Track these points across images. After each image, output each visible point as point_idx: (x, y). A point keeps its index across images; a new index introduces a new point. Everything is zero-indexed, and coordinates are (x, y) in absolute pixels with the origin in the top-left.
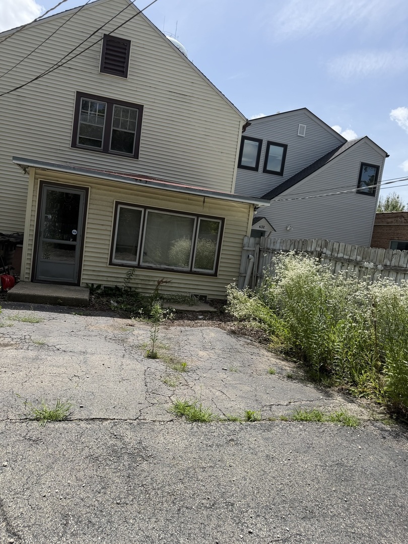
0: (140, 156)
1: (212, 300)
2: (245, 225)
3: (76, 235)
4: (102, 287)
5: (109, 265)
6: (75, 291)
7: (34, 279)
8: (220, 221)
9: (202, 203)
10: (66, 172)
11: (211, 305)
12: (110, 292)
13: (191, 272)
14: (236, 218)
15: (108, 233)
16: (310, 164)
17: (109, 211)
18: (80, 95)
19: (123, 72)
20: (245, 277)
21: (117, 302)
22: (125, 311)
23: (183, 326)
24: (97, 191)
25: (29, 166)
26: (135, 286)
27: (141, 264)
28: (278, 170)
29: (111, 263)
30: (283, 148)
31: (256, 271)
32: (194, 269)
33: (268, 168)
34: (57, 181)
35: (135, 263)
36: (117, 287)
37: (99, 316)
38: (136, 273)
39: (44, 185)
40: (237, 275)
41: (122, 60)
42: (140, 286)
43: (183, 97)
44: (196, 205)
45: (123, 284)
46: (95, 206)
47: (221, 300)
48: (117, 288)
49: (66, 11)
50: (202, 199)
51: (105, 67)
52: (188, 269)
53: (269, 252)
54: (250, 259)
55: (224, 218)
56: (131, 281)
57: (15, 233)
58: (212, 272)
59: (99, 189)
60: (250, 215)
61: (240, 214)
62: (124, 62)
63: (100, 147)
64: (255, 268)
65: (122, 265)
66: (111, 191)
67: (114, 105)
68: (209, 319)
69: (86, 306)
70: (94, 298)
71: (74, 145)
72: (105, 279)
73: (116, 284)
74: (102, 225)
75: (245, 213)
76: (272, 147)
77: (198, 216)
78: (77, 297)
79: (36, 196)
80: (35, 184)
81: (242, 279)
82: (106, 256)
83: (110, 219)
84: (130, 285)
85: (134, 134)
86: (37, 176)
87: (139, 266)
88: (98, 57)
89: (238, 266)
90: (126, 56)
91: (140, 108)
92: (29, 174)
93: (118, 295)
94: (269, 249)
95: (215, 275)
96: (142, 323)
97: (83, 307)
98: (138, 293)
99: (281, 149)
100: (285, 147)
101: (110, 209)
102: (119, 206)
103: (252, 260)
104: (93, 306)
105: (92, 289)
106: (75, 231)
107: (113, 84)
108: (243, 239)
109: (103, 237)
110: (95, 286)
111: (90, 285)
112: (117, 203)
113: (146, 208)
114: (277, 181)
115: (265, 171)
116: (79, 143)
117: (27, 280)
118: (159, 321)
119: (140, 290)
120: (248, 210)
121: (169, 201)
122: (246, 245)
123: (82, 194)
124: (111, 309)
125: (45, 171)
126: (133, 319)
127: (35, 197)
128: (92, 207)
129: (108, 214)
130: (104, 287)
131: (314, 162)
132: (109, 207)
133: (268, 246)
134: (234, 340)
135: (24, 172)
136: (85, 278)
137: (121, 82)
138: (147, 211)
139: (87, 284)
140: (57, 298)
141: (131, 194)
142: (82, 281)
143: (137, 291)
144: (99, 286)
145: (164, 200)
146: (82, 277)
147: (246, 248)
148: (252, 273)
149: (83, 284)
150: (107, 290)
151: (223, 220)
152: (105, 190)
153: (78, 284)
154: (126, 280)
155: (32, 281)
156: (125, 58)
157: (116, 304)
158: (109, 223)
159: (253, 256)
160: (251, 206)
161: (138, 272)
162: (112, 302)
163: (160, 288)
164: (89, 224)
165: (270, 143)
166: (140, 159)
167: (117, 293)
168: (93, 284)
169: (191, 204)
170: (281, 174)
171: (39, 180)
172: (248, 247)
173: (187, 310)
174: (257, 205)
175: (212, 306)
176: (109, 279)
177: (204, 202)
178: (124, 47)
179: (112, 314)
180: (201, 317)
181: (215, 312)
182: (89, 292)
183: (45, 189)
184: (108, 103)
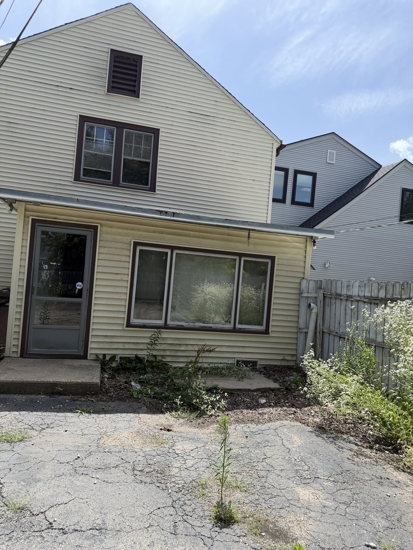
0: (157, 188)
1: (265, 367)
2: (302, 264)
3: (82, 289)
4: (118, 359)
5: (127, 327)
6: (81, 368)
7: (25, 353)
8: (269, 261)
9: (247, 239)
10: (67, 207)
11: (268, 376)
12: (128, 365)
13: (234, 330)
14: (289, 255)
15: (124, 284)
16: (342, 193)
17: (125, 256)
18: (83, 119)
19: (134, 91)
20: (306, 333)
21: (140, 382)
22: (154, 397)
23: (243, 422)
24: (109, 230)
25: (16, 200)
26: (162, 353)
27: (168, 323)
28: (308, 201)
29: (129, 325)
30: (312, 177)
31: (321, 325)
32: (238, 326)
33: (297, 200)
34: (56, 218)
35: (161, 322)
36: (137, 357)
37: (117, 412)
38: (163, 335)
39: (37, 224)
40: (295, 330)
41: (133, 78)
42: (168, 353)
43: (206, 117)
44: (238, 242)
45: (145, 352)
46: (106, 249)
47: (276, 366)
48: (138, 359)
49: (66, 24)
50: (246, 233)
51: (113, 87)
52: (230, 326)
53: (341, 299)
54: (312, 310)
55: (275, 257)
56: (156, 348)
57: (5, 288)
58: (262, 328)
59: (111, 227)
60: (308, 251)
61: (295, 251)
62: (135, 81)
63: (110, 179)
64: (320, 321)
65: (144, 326)
66: (127, 229)
67: (125, 130)
68: (276, 405)
69: (96, 394)
70: (108, 378)
71: (77, 178)
72: (121, 346)
73: (135, 352)
74: (117, 274)
75: (301, 248)
76: (299, 176)
77: (240, 255)
78: (84, 380)
79: (27, 240)
80: (25, 224)
81: (302, 336)
82: (122, 315)
83: (126, 265)
84: (155, 353)
85: (149, 163)
86: (28, 213)
87: (166, 327)
88: (104, 76)
89: (296, 319)
90: (137, 74)
91: (156, 132)
92: (16, 211)
93: (139, 368)
94: (340, 295)
95: (266, 332)
96: (182, 421)
97: (93, 394)
98: (166, 364)
99: (310, 178)
100: (314, 175)
101: (127, 253)
102: (139, 248)
103: (315, 311)
104: (107, 392)
105: (104, 363)
106: (80, 283)
107: (122, 105)
108: (300, 283)
109: (117, 290)
110: (108, 358)
111: (101, 357)
112: (136, 244)
113: (172, 248)
114: (307, 213)
115: (293, 202)
116: (84, 175)
117: (14, 355)
118: (205, 414)
119: (168, 359)
120: (304, 245)
121: (203, 238)
122: (305, 291)
123: (89, 234)
124: (132, 395)
125: (39, 205)
126: (167, 415)
127: (25, 241)
128: (102, 250)
129: (124, 258)
130: (121, 358)
131: (347, 190)
132: (125, 249)
133: (339, 291)
134: (332, 448)
135: (9, 208)
136: (95, 348)
137: (132, 103)
138: (175, 252)
139: (97, 355)
140: (55, 385)
141: (154, 232)
142: (90, 352)
143: (164, 360)
144: (113, 358)
145: (197, 237)
146: (91, 345)
147: (305, 295)
148: (316, 328)
149: (92, 356)
150: (124, 362)
151: (273, 259)
152: (119, 228)
153: (85, 357)
154: (149, 347)
155: (22, 356)
156: (136, 76)
157: (138, 387)
158: (126, 271)
159: (316, 304)
160: (308, 239)
161: (166, 334)
162: (133, 383)
163: (200, 361)
164: (98, 274)
165: (296, 172)
166: (157, 192)
167: (139, 365)
168: (104, 355)
169: (231, 241)
170: (311, 205)
171: (31, 218)
172: (308, 293)
173: (239, 389)
174: (317, 238)
175: (269, 378)
176: (127, 346)
177: (249, 237)
178: (135, 63)
179: (136, 405)
180: (263, 401)
181: (279, 389)
182: (100, 369)
183: (39, 230)
184: (116, 127)
